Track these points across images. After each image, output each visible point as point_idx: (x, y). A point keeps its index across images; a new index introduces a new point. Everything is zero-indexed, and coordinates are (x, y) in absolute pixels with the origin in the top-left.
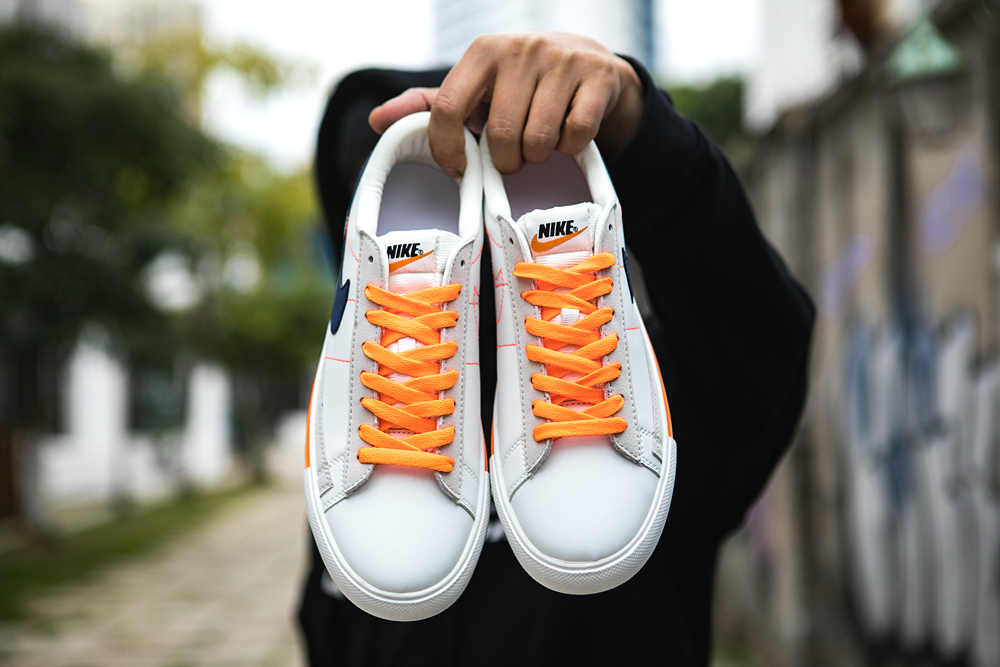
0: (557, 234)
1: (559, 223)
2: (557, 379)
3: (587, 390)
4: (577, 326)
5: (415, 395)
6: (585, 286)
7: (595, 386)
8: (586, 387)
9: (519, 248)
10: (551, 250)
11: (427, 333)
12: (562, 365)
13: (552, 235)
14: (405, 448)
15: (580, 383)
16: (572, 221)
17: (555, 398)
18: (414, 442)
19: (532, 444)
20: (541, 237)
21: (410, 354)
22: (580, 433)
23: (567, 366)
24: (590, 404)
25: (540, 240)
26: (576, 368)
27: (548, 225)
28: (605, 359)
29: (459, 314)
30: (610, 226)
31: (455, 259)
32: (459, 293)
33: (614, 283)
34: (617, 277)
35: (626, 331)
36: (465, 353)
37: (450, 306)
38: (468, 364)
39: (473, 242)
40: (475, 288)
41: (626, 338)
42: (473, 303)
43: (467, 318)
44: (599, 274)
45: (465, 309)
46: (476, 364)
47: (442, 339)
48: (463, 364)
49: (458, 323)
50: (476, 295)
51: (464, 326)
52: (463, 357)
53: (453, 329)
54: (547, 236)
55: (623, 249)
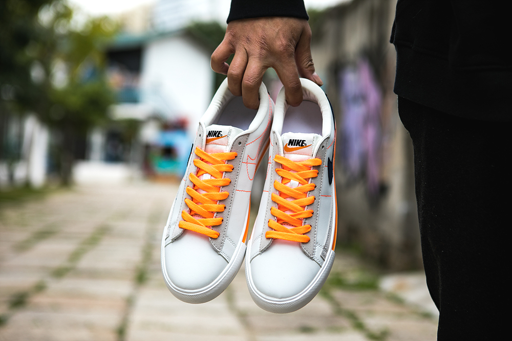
0: (297, 145)
1: (298, 140)
2: (282, 212)
3: (294, 220)
4: (296, 189)
5: (206, 200)
6: (305, 172)
7: (299, 219)
8: (294, 218)
9: (279, 148)
10: (292, 152)
11: (216, 173)
12: (285, 206)
13: (294, 145)
14: (198, 224)
15: (292, 216)
16: (305, 141)
17: (278, 220)
18: (203, 222)
19: (264, 239)
20: (289, 145)
21: (207, 181)
22: (286, 239)
23: (287, 206)
24: (295, 226)
25: (288, 146)
26: (292, 209)
27: (293, 140)
28: (306, 207)
29: (235, 167)
30: (323, 146)
31: (235, 141)
32: (236, 157)
33: (320, 173)
34: (322, 171)
35: (320, 197)
36: (236, 185)
37: (229, 162)
38: (238, 190)
39: (249, 134)
40: (248, 156)
41: (320, 200)
42: (247, 163)
43: (239, 169)
44: (312, 168)
45: (239, 164)
46: (247, 191)
47: (223, 177)
48: (234, 190)
49: (234, 171)
50: (249, 159)
51: (237, 173)
52: (234, 187)
53: (230, 173)
54: (292, 145)
55: (329, 158)
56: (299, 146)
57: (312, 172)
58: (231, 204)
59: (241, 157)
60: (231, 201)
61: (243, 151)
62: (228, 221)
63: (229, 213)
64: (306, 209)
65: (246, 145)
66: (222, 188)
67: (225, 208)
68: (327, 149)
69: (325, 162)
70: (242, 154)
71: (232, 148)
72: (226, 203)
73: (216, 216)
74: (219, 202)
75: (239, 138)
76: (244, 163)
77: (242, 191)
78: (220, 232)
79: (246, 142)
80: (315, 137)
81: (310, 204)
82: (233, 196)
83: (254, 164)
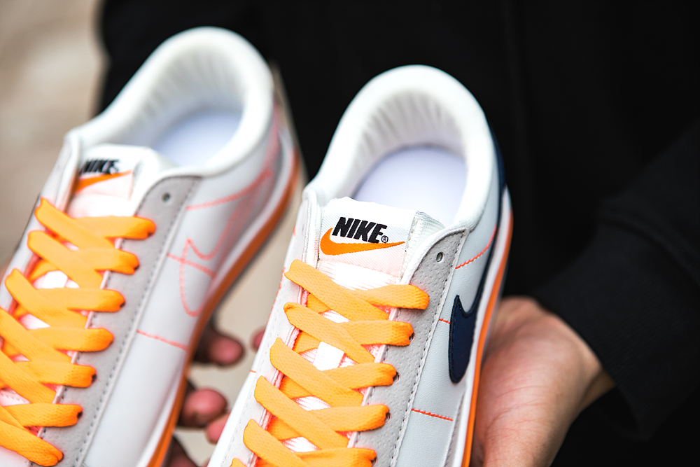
0: (357, 237)
1: (364, 222)
4: (335, 372)
6: (366, 322)
13: (350, 236)
20: (335, 233)
25: (333, 238)
27: (350, 220)
28: (353, 437)
29: (142, 262)
30: (440, 255)
31: (153, 188)
32: (150, 234)
33: (417, 335)
34: (427, 330)
35: (409, 412)
36: (138, 317)
37: (128, 246)
38: (144, 334)
39: (197, 178)
40: (189, 242)
41: (406, 421)
42: (182, 260)
43: (156, 271)
44: (393, 313)
45: (157, 259)
46: (174, 344)
47: (102, 285)
48: (130, 329)
49: (138, 273)
50: (191, 251)
51: (149, 282)
52: (133, 320)
53: (125, 278)
54: (343, 235)
55: (458, 297)
56: (365, 239)
57: (391, 326)
58: (114, 368)
59: (166, 237)
60: (117, 360)
61: (172, 223)
62: (98, 418)
63: (106, 397)
64: (351, 444)
65: (188, 208)
66: (94, 316)
67: (94, 377)
68: (453, 268)
69: (441, 306)
70: (169, 230)
71: (140, 207)
72: (100, 363)
73: (62, 397)
74: (78, 358)
75: (167, 183)
76: (174, 257)
77: (157, 338)
78: (64, 448)
79: (184, 199)
80: (420, 223)
81: (367, 428)
82: (126, 347)
83: (205, 270)
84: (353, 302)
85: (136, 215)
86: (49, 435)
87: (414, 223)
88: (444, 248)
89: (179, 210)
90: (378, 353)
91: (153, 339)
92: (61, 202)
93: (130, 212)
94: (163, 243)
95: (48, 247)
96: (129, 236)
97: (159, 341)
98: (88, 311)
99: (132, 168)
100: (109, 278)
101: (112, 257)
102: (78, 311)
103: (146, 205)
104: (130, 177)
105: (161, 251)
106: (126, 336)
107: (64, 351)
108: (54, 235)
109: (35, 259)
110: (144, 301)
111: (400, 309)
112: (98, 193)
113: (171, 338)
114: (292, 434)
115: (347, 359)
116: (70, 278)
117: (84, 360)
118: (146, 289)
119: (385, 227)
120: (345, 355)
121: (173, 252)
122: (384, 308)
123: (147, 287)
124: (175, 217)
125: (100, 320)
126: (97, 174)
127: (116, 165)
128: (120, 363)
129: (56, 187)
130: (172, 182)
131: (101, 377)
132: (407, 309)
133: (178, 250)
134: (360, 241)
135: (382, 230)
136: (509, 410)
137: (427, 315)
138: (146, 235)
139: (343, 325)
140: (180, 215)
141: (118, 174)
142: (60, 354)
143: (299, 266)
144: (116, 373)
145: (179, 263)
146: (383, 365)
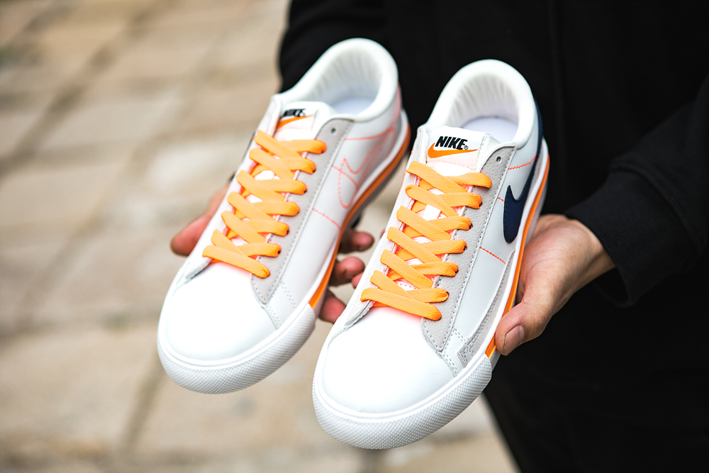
0: (450, 146)
1: (454, 138)
6: (455, 194)
8: (420, 273)
10: (440, 158)
14: (236, 251)
15: (415, 267)
20: (437, 145)
22: (396, 306)
23: (411, 250)
27: (446, 138)
28: (445, 257)
29: (318, 167)
30: (499, 158)
31: (326, 124)
32: (323, 152)
33: (484, 204)
34: (490, 203)
35: (478, 248)
36: (314, 200)
37: (310, 157)
38: (317, 211)
39: (352, 121)
40: (345, 160)
41: (476, 253)
42: (340, 170)
43: (325, 174)
44: (471, 188)
45: (326, 167)
46: (333, 221)
47: (295, 178)
48: (309, 207)
49: (315, 174)
50: (345, 166)
51: (321, 180)
52: (311, 202)
53: (308, 176)
54: (441, 146)
55: (509, 187)
56: (454, 147)
57: (468, 196)
58: (299, 228)
59: (332, 155)
60: (301, 224)
61: (336, 147)
62: (289, 256)
63: (294, 244)
64: (444, 260)
65: (345, 139)
66: (289, 196)
67: (288, 232)
68: (507, 169)
69: (499, 189)
70: (334, 151)
71: (318, 135)
72: (291, 223)
73: (270, 240)
74: (279, 219)
75: (334, 122)
76: (336, 168)
77: (324, 215)
78: (271, 269)
79: (343, 133)
80: (487, 140)
81: (453, 252)
82: (307, 216)
83: (352, 180)
84: (446, 183)
85: (315, 139)
86: (263, 260)
87: (483, 140)
88: (502, 154)
89: (340, 140)
90: (460, 212)
91: (321, 216)
92: (270, 132)
93: (312, 137)
94: (330, 158)
95: (262, 157)
96: (311, 151)
97: (324, 217)
98: (286, 193)
99: (313, 113)
100: (298, 175)
101: (301, 163)
102: (280, 192)
103: (321, 134)
104: (312, 118)
105: (328, 163)
106: (307, 211)
107: (271, 215)
108: (266, 151)
109: (255, 164)
110: (318, 191)
111: (474, 186)
112: (292, 128)
113: (332, 218)
114: (410, 257)
115: (442, 215)
116: (275, 175)
117: (283, 219)
118: (319, 184)
119: (466, 141)
120: (441, 212)
121: (335, 165)
122: (465, 186)
123: (320, 183)
124: (338, 144)
125: (293, 198)
126: (292, 117)
127: (304, 111)
128: (303, 226)
129: (267, 125)
130: (337, 121)
131: (292, 231)
132: (479, 187)
133: (338, 163)
134: (452, 148)
135: (465, 142)
136: (541, 261)
137: (491, 192)
138: (320, 152)
139: (441, 196)
140: (340, 142)
141: (304, 117)
142: (269, 217)
143: (416, 164)
144: (300, 231)
145: (338, 172)
146: (463, 217)
